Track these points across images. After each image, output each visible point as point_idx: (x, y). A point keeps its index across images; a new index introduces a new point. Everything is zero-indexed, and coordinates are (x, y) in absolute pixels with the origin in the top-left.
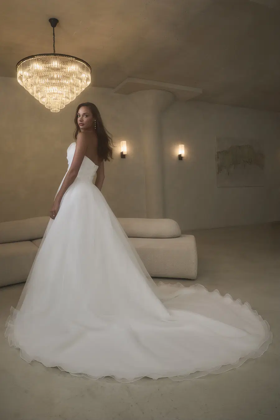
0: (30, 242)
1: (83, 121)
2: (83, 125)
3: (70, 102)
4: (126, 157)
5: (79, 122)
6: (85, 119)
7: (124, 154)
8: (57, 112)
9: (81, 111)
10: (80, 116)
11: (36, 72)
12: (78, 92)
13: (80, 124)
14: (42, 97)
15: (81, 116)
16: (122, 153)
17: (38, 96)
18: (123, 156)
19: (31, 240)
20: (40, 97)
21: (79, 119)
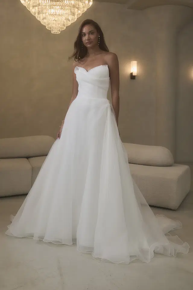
0: (26, 159)
3: (72, 23)
4: (136, 78)
7: (133, 75)
8: (58, 33)
12: (79, 13)
13: (87, 43)
14: (44, 19)
15: (87, 35)
16: (132, 74)
17: (40, 18)
18: (132, 77)
19: (28, 158)
20: (41, 18)
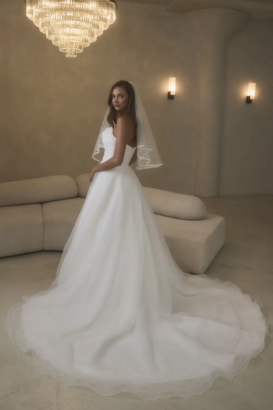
0: (39, 206)
1: (118, 102)
2: (118, 106)
4: (175, 98)
5: (114, 104)
6: (120, 100)
9: (116, 92)
10: (114, 97)
11: (52, 9)
13: (115, 105)
15: (116, 97)
16: (169, 93)
18: (170, 97)
19: (41, 203)
21: (114, 100)
